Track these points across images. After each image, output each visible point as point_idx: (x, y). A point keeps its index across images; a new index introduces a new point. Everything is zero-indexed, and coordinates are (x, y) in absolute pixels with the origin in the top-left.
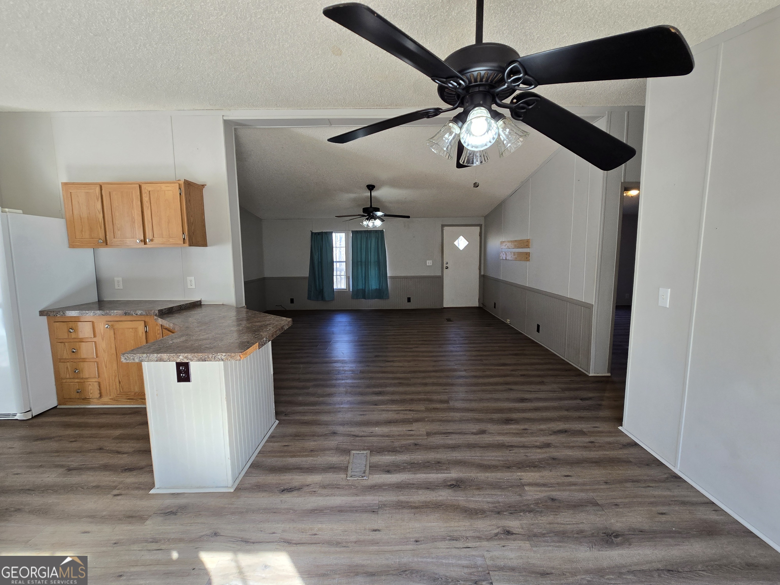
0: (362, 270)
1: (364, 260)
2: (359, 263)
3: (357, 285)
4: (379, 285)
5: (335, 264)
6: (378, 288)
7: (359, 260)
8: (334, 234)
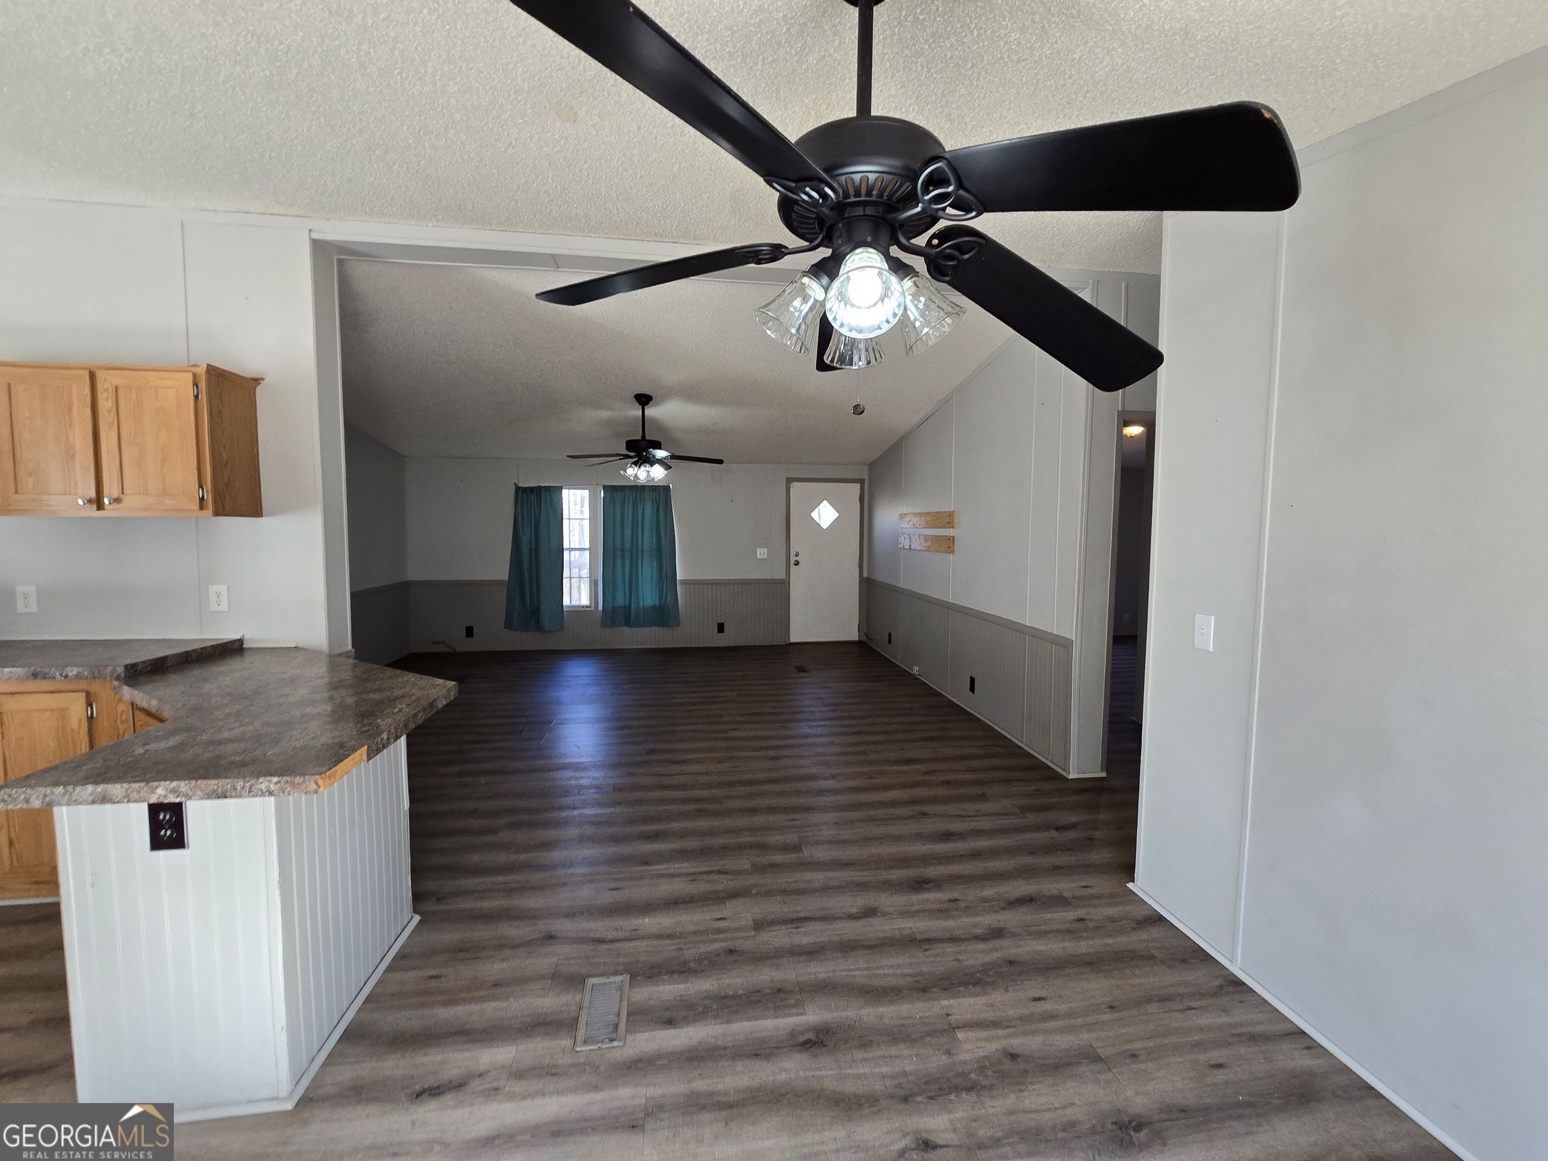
0: (623, 567)
1: (628, 545)
2: (619, 553)
3: (614, 598)
4: (660, 599)
5: (566, 554)
6: (657, 603)
7: (618, 545)
8: (565, 492)
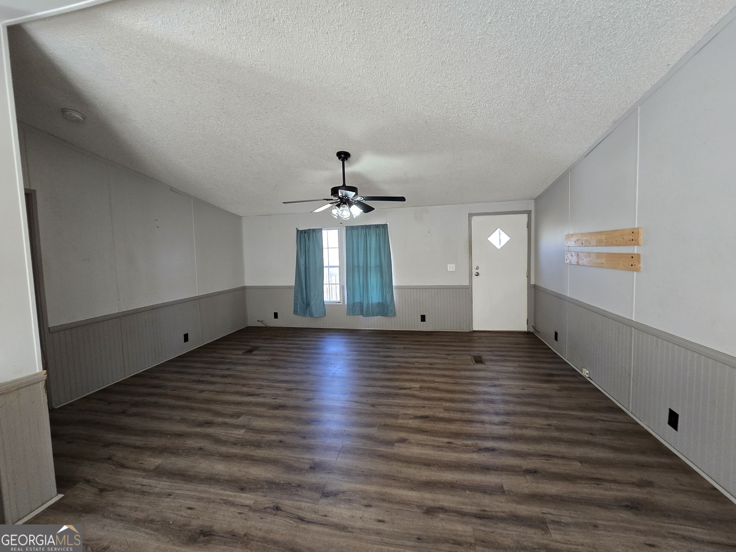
0: (359, 277)
1: (361, 264)
2: (356, 269)
3: (354, 297)
4: (383, 298)
5: (326, 270)
6: (381, 301)
7: (356, 264)
8: (324, 232)
